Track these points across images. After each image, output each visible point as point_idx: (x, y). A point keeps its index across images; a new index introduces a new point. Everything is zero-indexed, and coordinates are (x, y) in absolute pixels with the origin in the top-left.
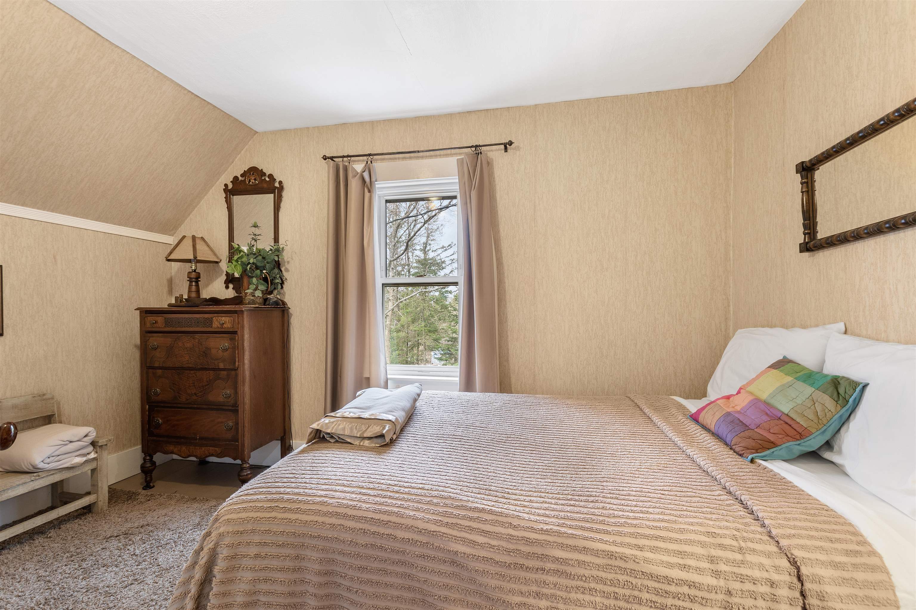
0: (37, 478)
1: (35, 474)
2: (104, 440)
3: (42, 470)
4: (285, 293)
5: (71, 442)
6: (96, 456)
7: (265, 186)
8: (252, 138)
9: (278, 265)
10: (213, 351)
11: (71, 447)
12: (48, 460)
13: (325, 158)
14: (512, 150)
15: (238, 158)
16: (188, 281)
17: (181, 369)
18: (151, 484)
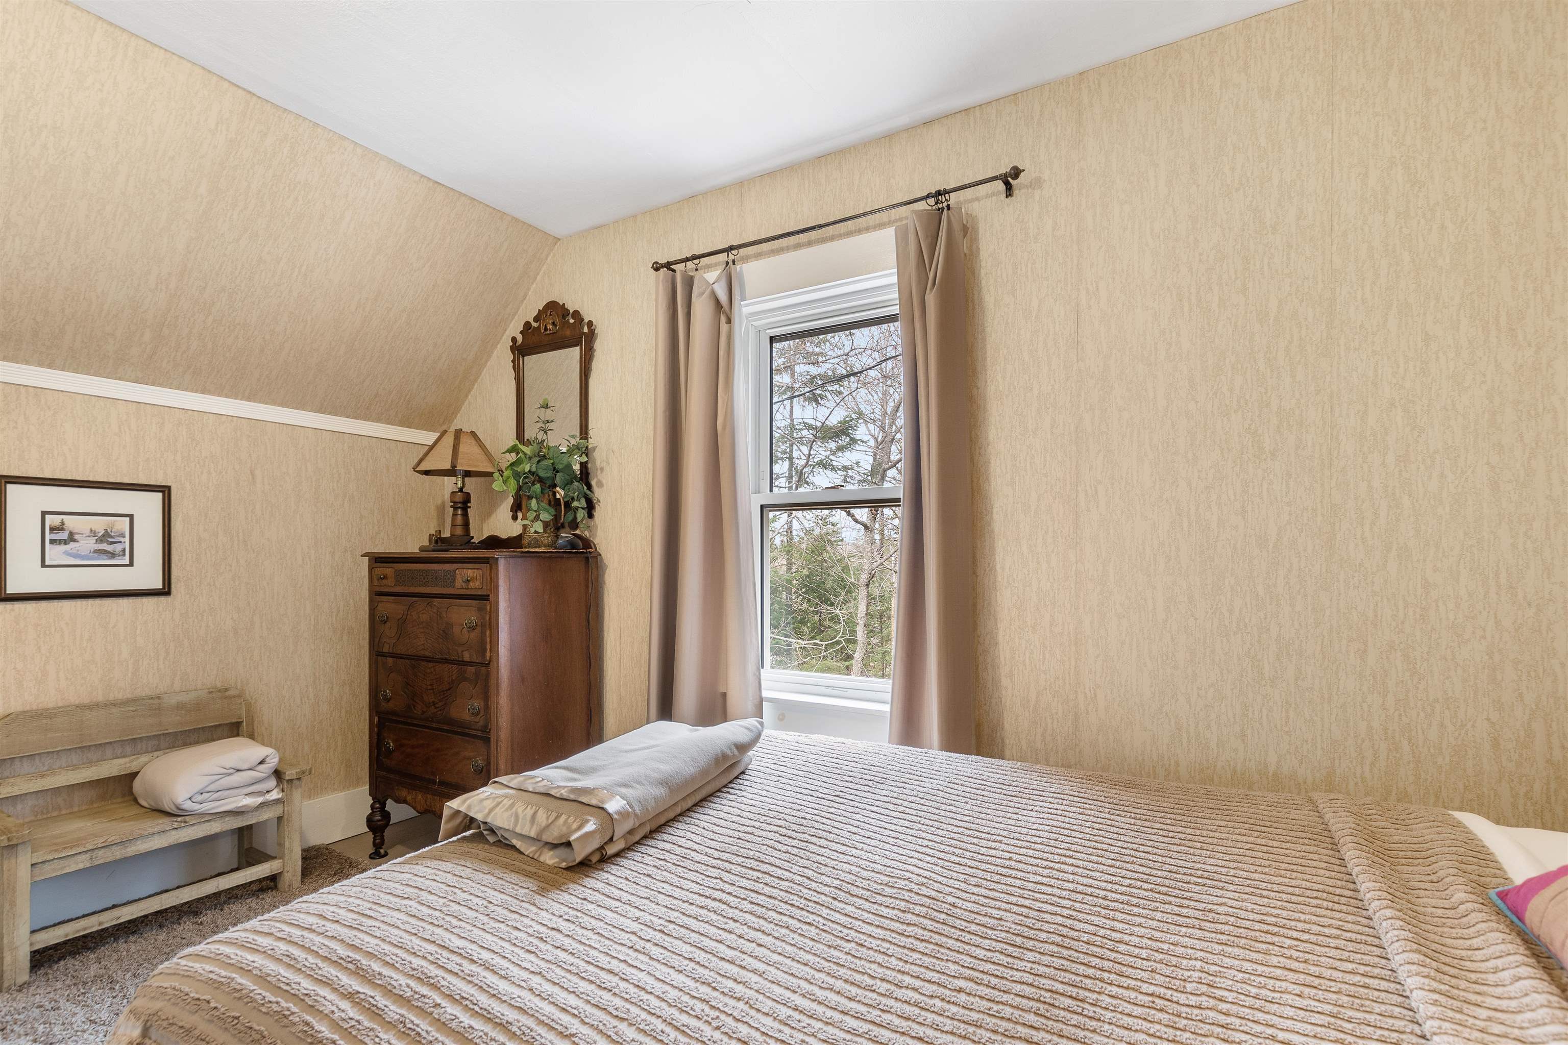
0: (183, 825)
1: (179, 819)
2: (294, 772)
3: (192, 814)
4: (596, 527)
5: (238, 770)
6: (280, 796)
7: (568, 333)
8: (552, 250)
9: (585, 475)
10: (456, 630)
11: (237, 778)
12: (199, 798)
13: (657, 267)
14: (1023, 191)
15: (532, 290)
16: (451, 507)
17: (417, 659)
18: (382, 851)
